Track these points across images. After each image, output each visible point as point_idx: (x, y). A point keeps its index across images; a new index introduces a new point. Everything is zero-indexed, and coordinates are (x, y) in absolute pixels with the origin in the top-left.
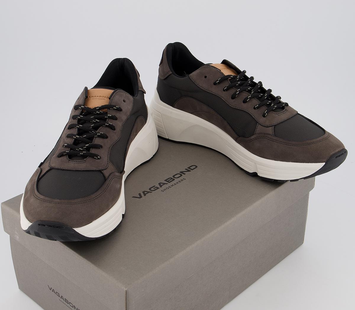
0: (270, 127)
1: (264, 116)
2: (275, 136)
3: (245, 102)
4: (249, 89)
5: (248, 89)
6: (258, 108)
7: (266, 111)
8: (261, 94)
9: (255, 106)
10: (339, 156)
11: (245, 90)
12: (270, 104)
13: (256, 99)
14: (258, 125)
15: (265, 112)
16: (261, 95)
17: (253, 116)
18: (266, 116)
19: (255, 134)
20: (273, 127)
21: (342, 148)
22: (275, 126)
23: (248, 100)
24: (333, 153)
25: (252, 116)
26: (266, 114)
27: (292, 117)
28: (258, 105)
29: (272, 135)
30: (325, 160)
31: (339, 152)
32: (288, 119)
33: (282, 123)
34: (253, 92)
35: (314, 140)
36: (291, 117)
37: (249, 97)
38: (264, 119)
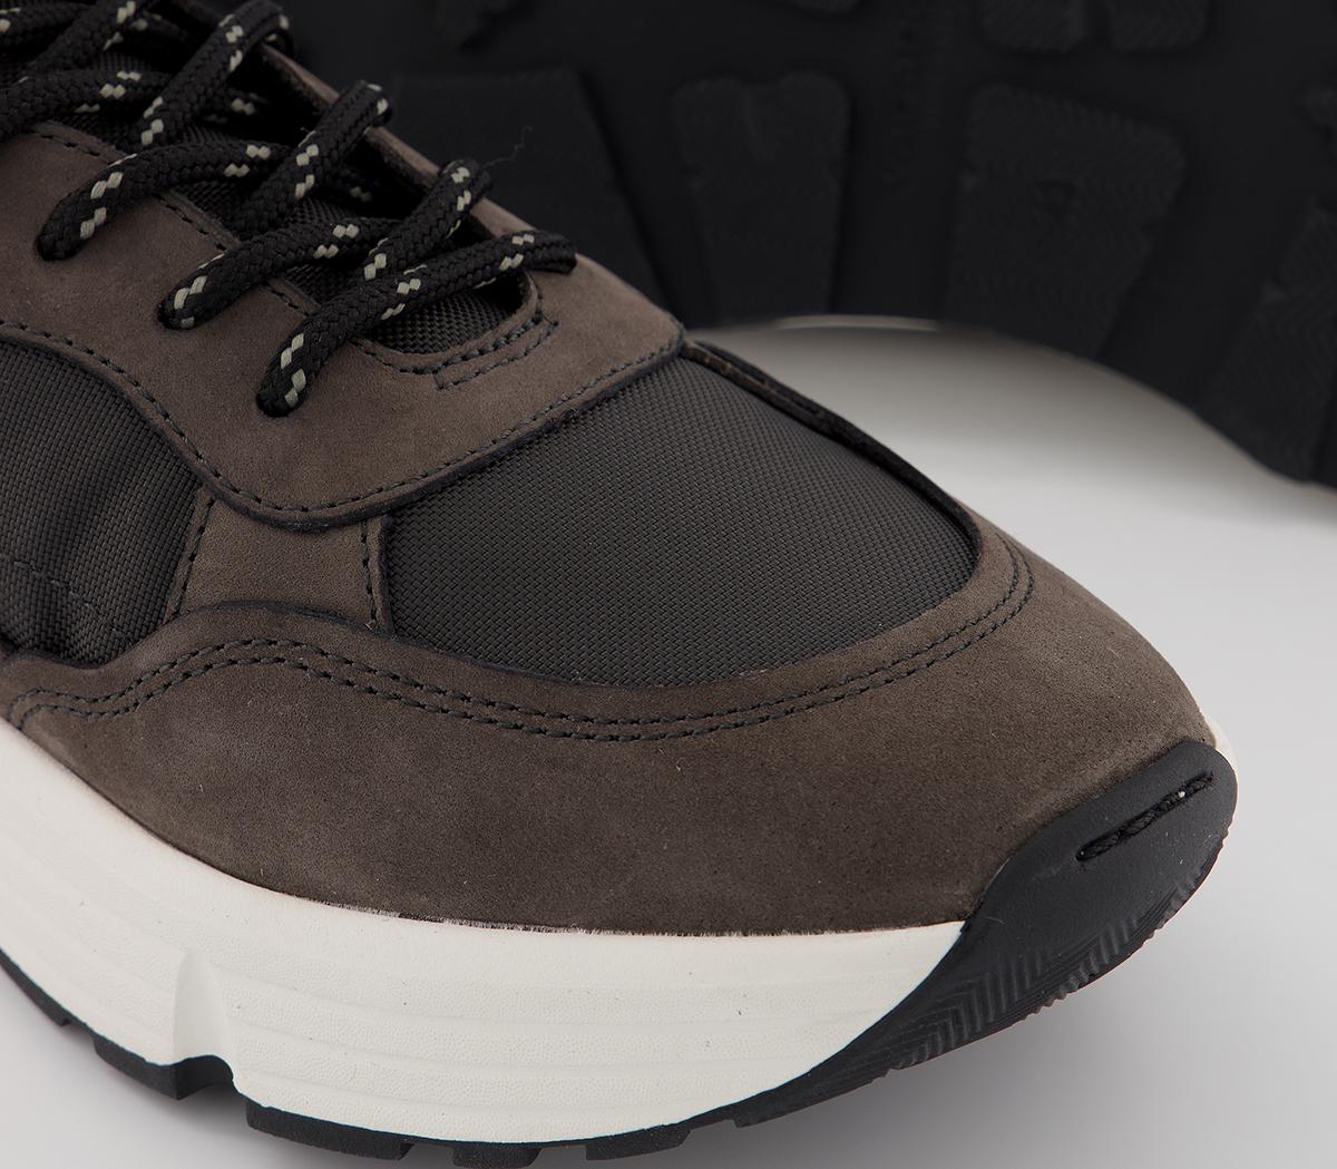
0: (340, 524)
1: (272, 406)
2: (399, 624)
3: (57, 246)
4: (120, 91)
5: (107, 90)
6: (204, 310)
7: (298, 341)
8: (252, 150)
9: (171, 297)
10: (1124, 833)
11: (65, 114)
12: (355, 254)
13: (188, 208)
14: (200, 508)
15: (286, 358)
16: (253, 162)
17: (150, 411)
18: (291, 397)
19: (176, 614)
20: (375, 528)
21: (1157, 742)
22: (398, 513)
23: (87, 228)
24: (1052, 799)
25: (143, 404)
26: (299, 379)
27: (606, 398)
28: (199, 284)
29: (357, 626)
30: (962, 892)
31: (1118, 784)
32: (551, 429)
33: (479, 469)
34: (158, 126)
35: (837, 662)
36: (587, 396)
37: (98, 190)
38: (279, 433)
